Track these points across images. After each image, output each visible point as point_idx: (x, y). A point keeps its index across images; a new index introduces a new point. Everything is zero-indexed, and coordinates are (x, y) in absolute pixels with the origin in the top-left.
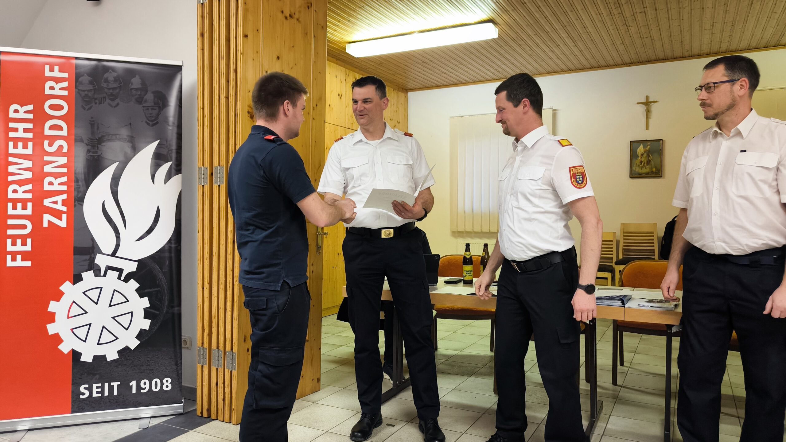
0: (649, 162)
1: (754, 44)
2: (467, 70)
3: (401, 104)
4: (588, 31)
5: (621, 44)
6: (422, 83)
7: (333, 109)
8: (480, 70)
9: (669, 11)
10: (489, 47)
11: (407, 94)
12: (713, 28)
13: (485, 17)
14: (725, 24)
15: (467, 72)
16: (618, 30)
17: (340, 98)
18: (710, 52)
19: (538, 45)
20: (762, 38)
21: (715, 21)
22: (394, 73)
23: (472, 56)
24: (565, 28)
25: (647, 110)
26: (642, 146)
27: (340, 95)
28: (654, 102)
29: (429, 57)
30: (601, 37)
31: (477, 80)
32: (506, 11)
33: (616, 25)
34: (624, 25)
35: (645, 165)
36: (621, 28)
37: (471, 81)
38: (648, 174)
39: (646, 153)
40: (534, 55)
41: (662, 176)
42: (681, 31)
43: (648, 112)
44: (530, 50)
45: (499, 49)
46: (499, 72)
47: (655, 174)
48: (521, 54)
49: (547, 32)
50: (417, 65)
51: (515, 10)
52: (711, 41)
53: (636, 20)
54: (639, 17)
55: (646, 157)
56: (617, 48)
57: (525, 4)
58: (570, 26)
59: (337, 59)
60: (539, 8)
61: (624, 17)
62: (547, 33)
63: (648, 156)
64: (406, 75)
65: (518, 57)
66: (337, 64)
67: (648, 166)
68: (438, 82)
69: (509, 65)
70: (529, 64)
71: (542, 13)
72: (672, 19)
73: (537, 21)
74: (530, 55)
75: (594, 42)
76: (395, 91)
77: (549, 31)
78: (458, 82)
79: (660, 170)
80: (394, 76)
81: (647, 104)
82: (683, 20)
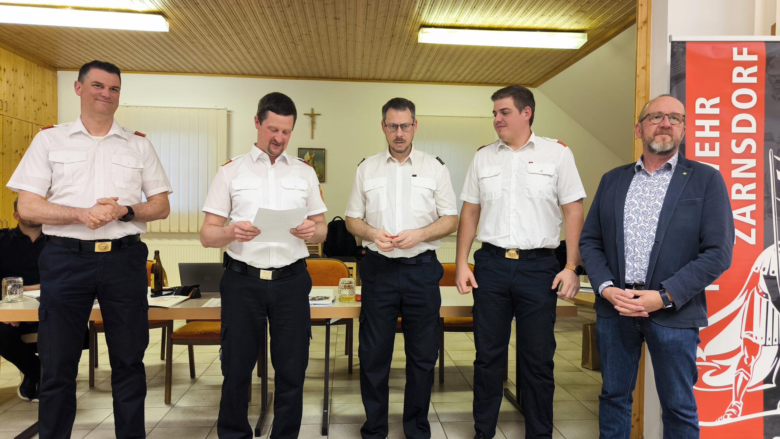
1: (392, 77)
2: (133, 57)
3: (48, 83)
4: (260, 42)
5: (290, 58)
8: (148, 59)
9: (330, 38)
10: (158, 38)
11: (57, 73)
12: (363, 58)
13: (154, 8)
14: (372, 57)
15: (133, 59)
16: (287, 46)
18: (361, 78)
19: (211, 46)
20: (398, 73)
21: (364, 54)
22: (38, 47)
23: (140, 45)
24: (238, 34)
25: (312, 121)
26: (308, 153)
28: (318, 115)
29: (87, 37)
30: (272, 49)
31: (145, 69)
32: (178, 7)
33: (285, 42)
34: (292, 42)
36: (290, 45)
37: (138, 69)
39: (311, 160)
40: (207, 55)
42: (339, 56)
43: (313, 123)
44: (203, 49)
45: (169, 42)
46: (170, 64)
48: (194, 51)
50: (70, 42)
51: (188, 8)
52: (362, 69)
53: (302, 41)
54: (305, 38)
55: (312, 163)
56: (287, 62)
57: (198, 5)
58: (243, 33)
60: (213, 11)
61: (292, 36)
62: (221, 36)
63: (314, 162)
64: (54, 51)
65: (192, 54)
69: (182, 60)
70: (202, 62)
71: (216, 17)
72: (332, 46)
73: (211, 24)
74: (203, 54)
75: (266, 52)
77: (222, 34)
79: (323, 176)
80: (39, 50)
81: (312, 115)
82: (340, 48)
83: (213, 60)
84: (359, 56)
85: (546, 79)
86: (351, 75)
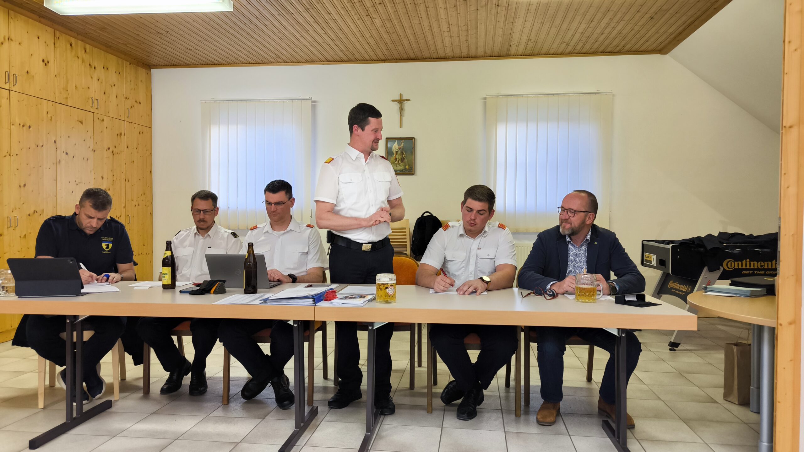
0: (402, 160)
1: (489, 52)
2: (215, 48)
3: (141, 81)
4: (334, 19)
5: (370, 37)
6: (165, 59)
7: (33, 77)
8: (229, 49)
9: (406, 5)
10: (231, 23)
11: (150, 71)
12: (450, 30)
14: (460, 27)
15: (215, 50)
16: (363, 21)
17: (46, 65)
18: (454, 56)
19: (285, 28)
20: (494, 46)
21: (450, 24)
23: (216, 32)
24: (308, 10)
25: (401, 108)
26: (396, 143)
27: (46, 62)
28: (407, 100)
30: (348, 26)
31: (231, 62)
33: (360, 15)
34: (367, 16)
35: (400, 162)
36: (366, 19)
37: (224, 62)
38: (402, 171)
39: (400, 151)
40: (285, 39)
41: (414, 174)
42: (423, 30)
43: (401, 110)
44: (279, 33)
45: (243, 26)
46: (252, 54)
47: (408, 172)
48: (270, 36)
49: (291, 13)
52: (452, 45)
53: (378, 12)
54: (380, 8)
55: (400, 154)
56: (368, 42)
58: (313, 9)
59: (40, 16)
61: (365, 7)
62: (292, 15)
63: (402, 153)
65: (270, 40)
66: (40, 22)
67: (402, 164)
68: (185, 59)
69: (261, 47)
70: (283, 49)
72: (411, 16)
74: (281, 39)
75: (343, 31)
76: (131, 65)
78: (209, 62)
79: (412, 168)
81: (401, 101)
82: (421, 17)
83: (292, 46)
84: (445, 27)
85: (678, 41)
86: (441, 54)
